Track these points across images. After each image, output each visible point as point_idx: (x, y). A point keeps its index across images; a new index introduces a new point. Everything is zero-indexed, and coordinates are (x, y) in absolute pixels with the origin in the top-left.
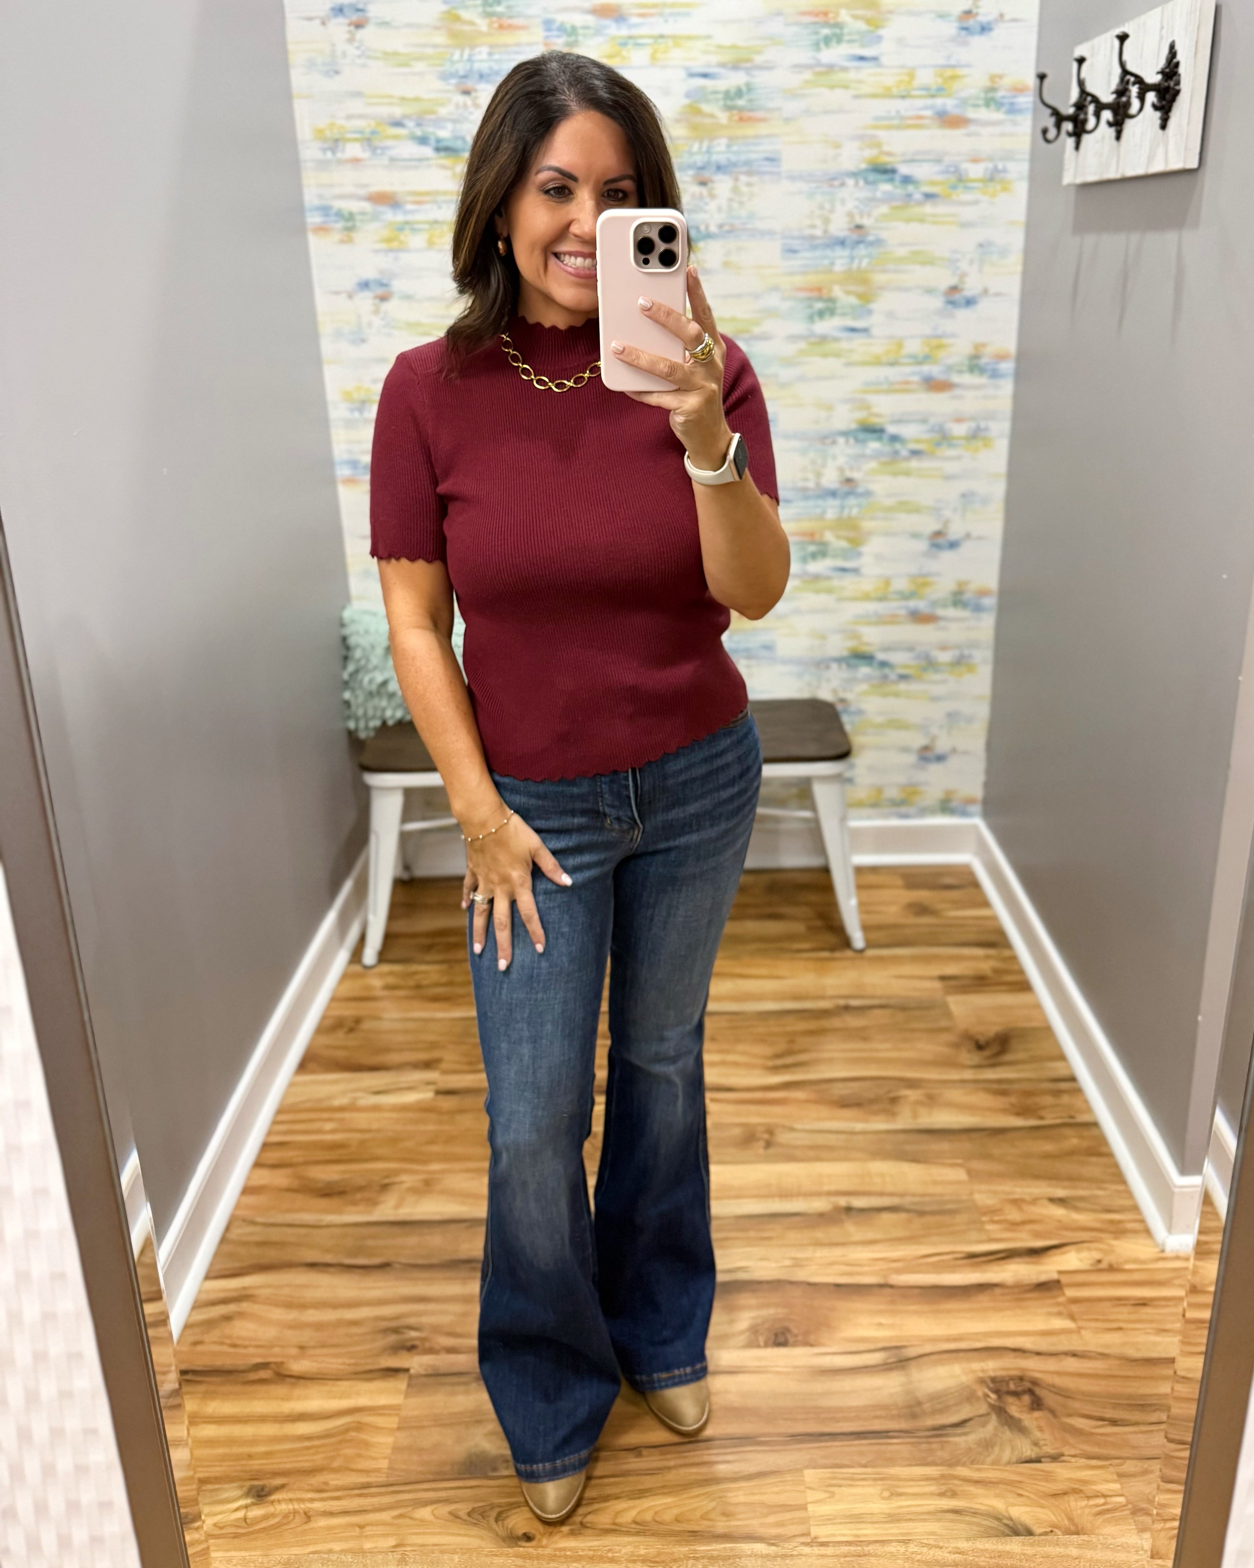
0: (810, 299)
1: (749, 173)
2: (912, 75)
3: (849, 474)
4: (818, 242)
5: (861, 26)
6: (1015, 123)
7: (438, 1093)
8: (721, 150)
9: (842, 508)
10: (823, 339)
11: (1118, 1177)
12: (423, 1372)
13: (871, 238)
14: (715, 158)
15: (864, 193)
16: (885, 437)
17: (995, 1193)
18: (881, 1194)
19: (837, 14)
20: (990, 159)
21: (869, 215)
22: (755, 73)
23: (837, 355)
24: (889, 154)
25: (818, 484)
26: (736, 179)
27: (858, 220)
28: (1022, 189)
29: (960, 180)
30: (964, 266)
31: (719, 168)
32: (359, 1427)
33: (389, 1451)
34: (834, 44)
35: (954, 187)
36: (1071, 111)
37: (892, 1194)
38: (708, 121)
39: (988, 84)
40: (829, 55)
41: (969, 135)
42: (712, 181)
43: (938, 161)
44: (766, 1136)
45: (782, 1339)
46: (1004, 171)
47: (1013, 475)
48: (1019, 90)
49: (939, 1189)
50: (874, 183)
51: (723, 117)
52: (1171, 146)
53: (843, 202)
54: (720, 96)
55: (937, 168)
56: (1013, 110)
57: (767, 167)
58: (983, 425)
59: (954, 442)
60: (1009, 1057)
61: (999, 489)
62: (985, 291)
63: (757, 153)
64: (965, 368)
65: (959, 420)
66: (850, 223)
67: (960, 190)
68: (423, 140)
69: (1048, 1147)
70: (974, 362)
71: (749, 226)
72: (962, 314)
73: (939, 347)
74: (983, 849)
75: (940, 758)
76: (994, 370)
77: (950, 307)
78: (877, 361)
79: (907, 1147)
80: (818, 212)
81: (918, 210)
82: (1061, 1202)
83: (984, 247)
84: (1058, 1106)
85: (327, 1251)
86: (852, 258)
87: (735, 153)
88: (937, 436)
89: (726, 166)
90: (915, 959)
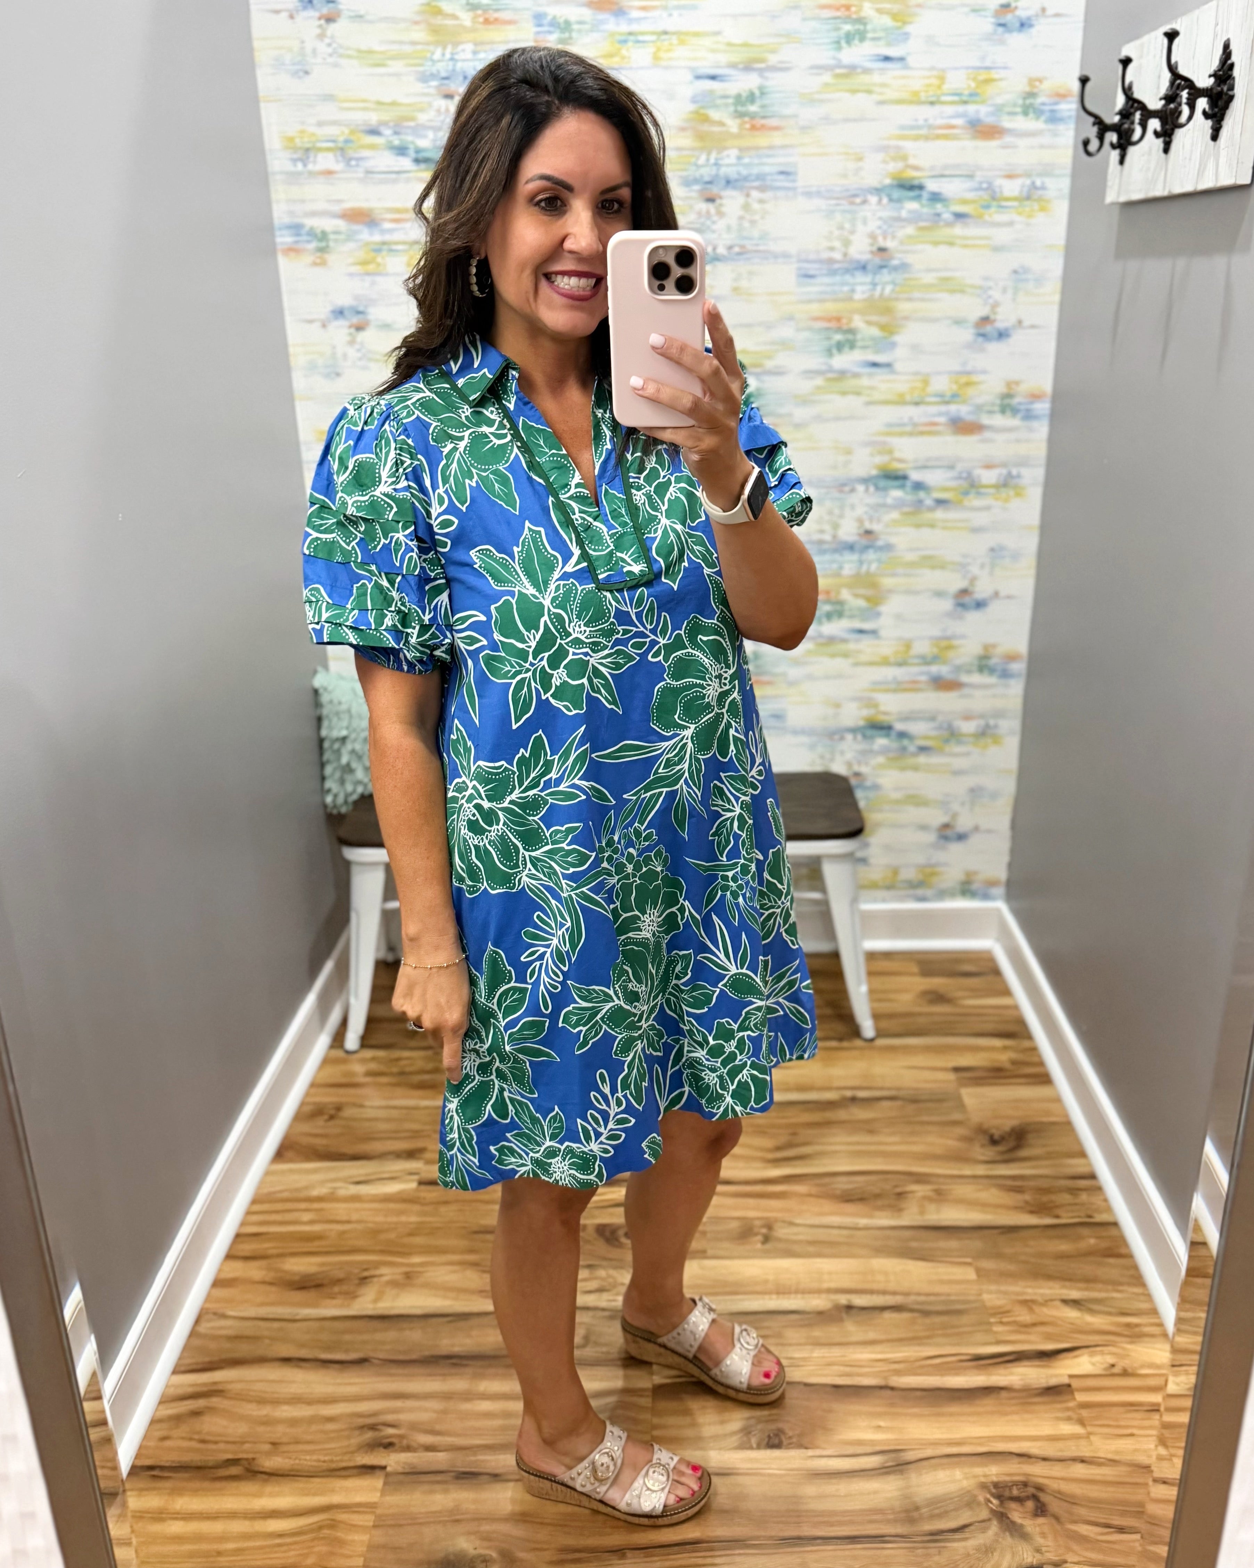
0: (827, 329)
1: (762, 189)
2: (942, 79)
3: (868, 526)
4: (836, 266)
5: (887, 21)
6: (1056, 134)
7: (419, 1183)
8: (730, 162)
9: (860, 562)
10: (842, 375)
11: (1137, 1279)
12: (400, 1470)
13: (895, 262)
14: (723, 171)
15: (888, 212)
16: (908, 484)
17: (1005, 1293)
18: (884, 1292)
19: (860, 8)
20: (1028, 175)
21: (893, 237)
22: (767, 74)
23: (857, 393)
24: (916, 168)
25: (835, 537)
26: (748, 195)
27: (881, 243)
28: (1061, 210)
29: (994, 198)
30: (996, 295)
31: (728, 182)
32: (333, 1525)
33: (365, 1549)
34: (856, 42)
35: (987, 207)
36: (1117, 119)
37: (894, 1293)
38: (716, 129)
39: (1028, 89)
40: (852, 54)
41: (1004, 147)
42: (721, 198)
43: (971, 177)
44: (764, 1231)
45: (776, 1441)
46: (1043, 188)
47: (1045, 528)
48: (1062, 96)
49: (945, 1289)
50: (899, 201)
51: (733, 125)
52: (1223, 160)
53: (865, 222)
54: (731, 101)
55: (969, 184)
56: (1054, 118)
57: (782, 182)
58: (1014, 472)
59: (983, 490)
60: (1024, 1153)
61: (1031, 543)
62: (1020, 322)
63: (770, 165)
64: (997, 408)
65: (989, 467)
66: (872, 245)
67: (993, 209)
68: (401, 151)
69: (1064, 1247)
70: (1007, 401)
71: (761, 248)
72: (994, 347)
73: (968, 384)
74: (1005, 935)
75: (961, 837)
76: (1028, 410)
77: (980, 339)
78: (901, 401)
79: (914, 1244)
80: (837, 233)
81: (947, 232)
82: (1075, 1303)
83: (1019, 274)
84: (1076, 1204)
85: (302, 1345)
86: (874, 285)
87: (747, 165)
88: (964, 484)
89: (736, 181)
90: (928, 1049)
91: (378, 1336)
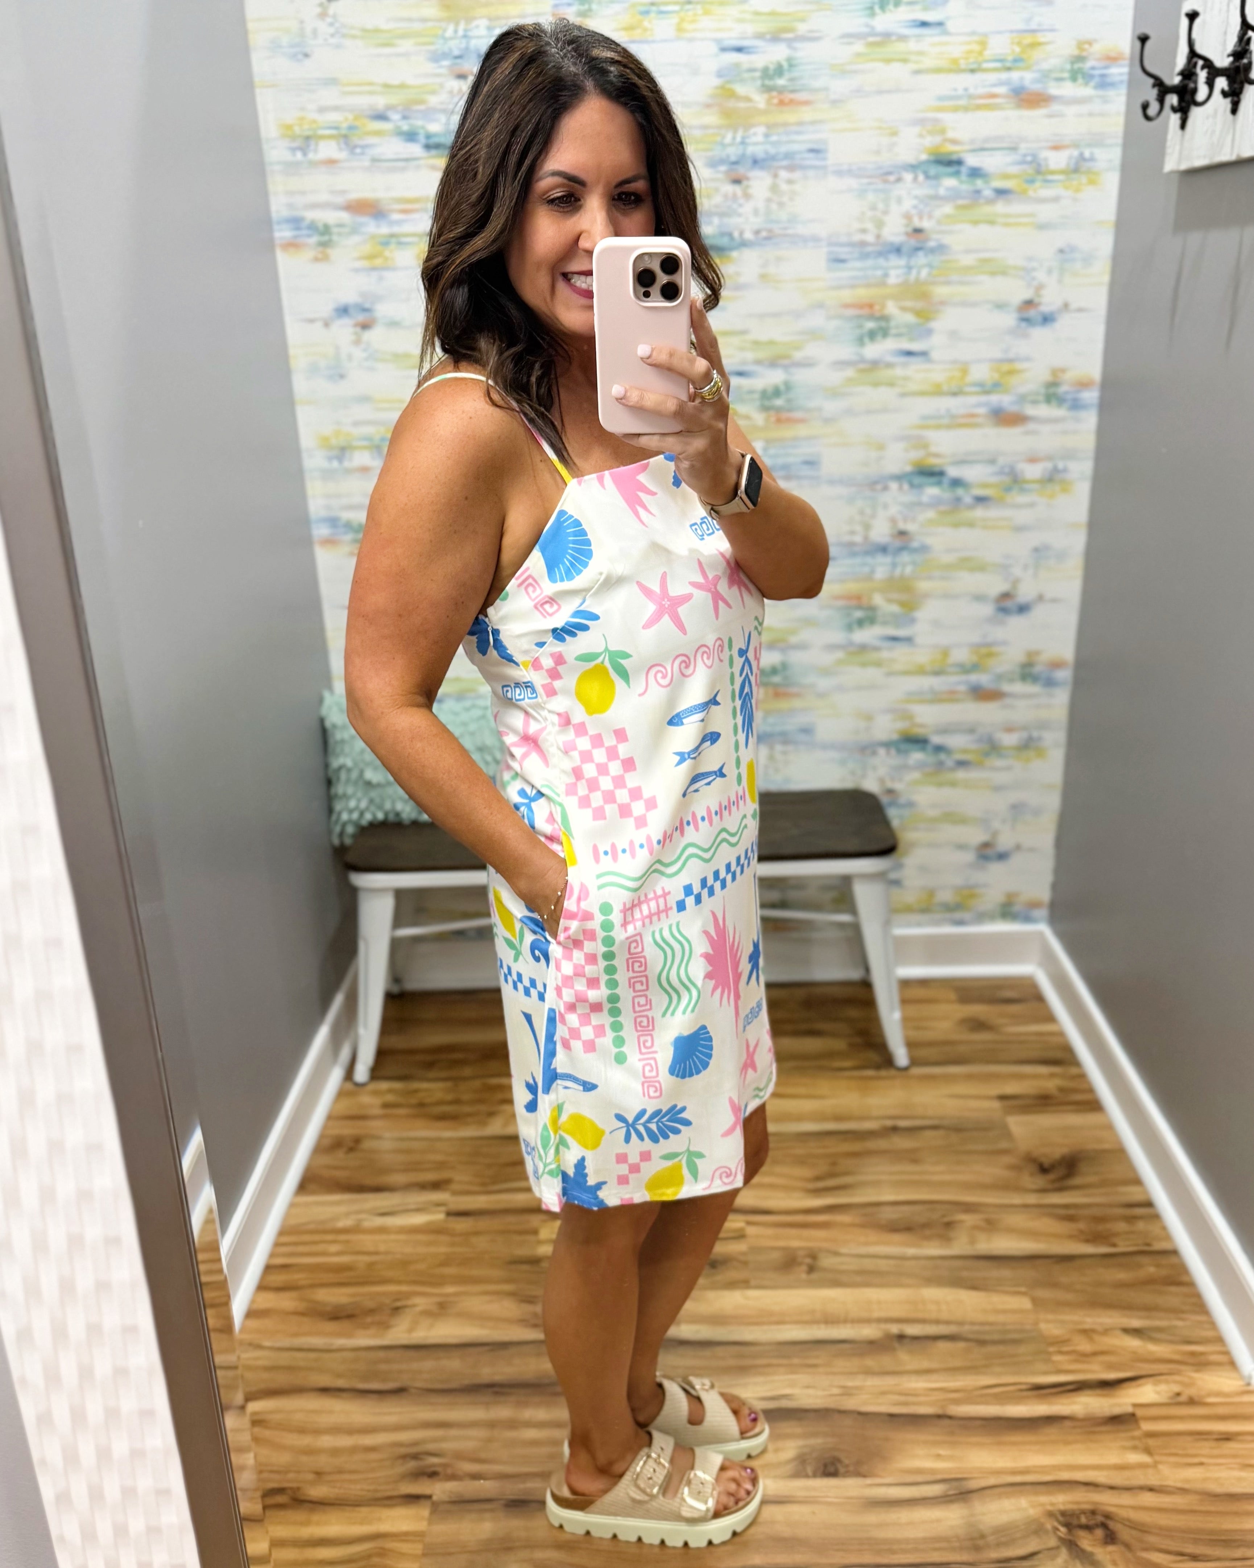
0: (859, 317)
1: (791, 168)
2: (983, 44)
3: (902, 526)
4: (869, 249)
6: (1105, 100)
7: (449, 1214)
8: (757, 141)
9: (894, 565)
10: (875, 364)
11: (1200, 1306)
12: (446, 1499)
13: (932, 244)
14: (751, 150)
15: (924, 190)
16: (946, 481)
17: (1063, 1322)
18: (936, 1322)
20: (1076, 145)
21: (930, 217)
22: (796, 45)
23: (891, 384)
24: (954, 142)
25: (866, 538)
26: (776, 176)
27: (917, 223)
28: (1111, 182)
29: (1039, 172)
30: (1041, 276)
31: (756, 162)
32: (383, 1553)
34: (891, 7)
35: (1031, 181)
36: (1177, 80)
37: (948, 1323)
38: (743, 105)
39: (1074, 52)
40: (886, 21)
41: (1050, 116)
42: (748, 179)
43: (1014, 149)
44: (808, 1261)
46: (1092, 159)
47: (1094, 526)
48: (1111, 59)
49: (1001, 1318)
50: (936, 177)
51: (760, 100)
53: (899, 200)
54: (758, 74)
55: (1012, 158)
56: (1103, 83)
57: (811, 160)
58: (1061, 465)
59: (1027, 486)
60: (1077, 1181)
61: (1078, 542)
62: (1066, 306)
63: (799, 143)
64: (1041, 398)
65: (1033, 460)
66: (907, 226)
67: (1038, 184)
68: (410, 136)
69: (1122, 1275)
70: (1052, 390)
71: (790, 232)
72: (1038, 333)
73: (1011, 373)
74: (1050, 960)
75: (1003, 856)
76: (1075, 400)
77: (1024, 324)
78: (938, 392)
79: (965, 1274)
80: (869, 214)
81: (987, 210)
82: (1136, 1332)
83: (1065, 253)
84: (1132, 1232)
85: (339, 1376)
86: (909, 268)
87: (774, 144)
88: (1007, 479)
89: (764, 160)
90: (971, 1077)
91: (415, 1366)
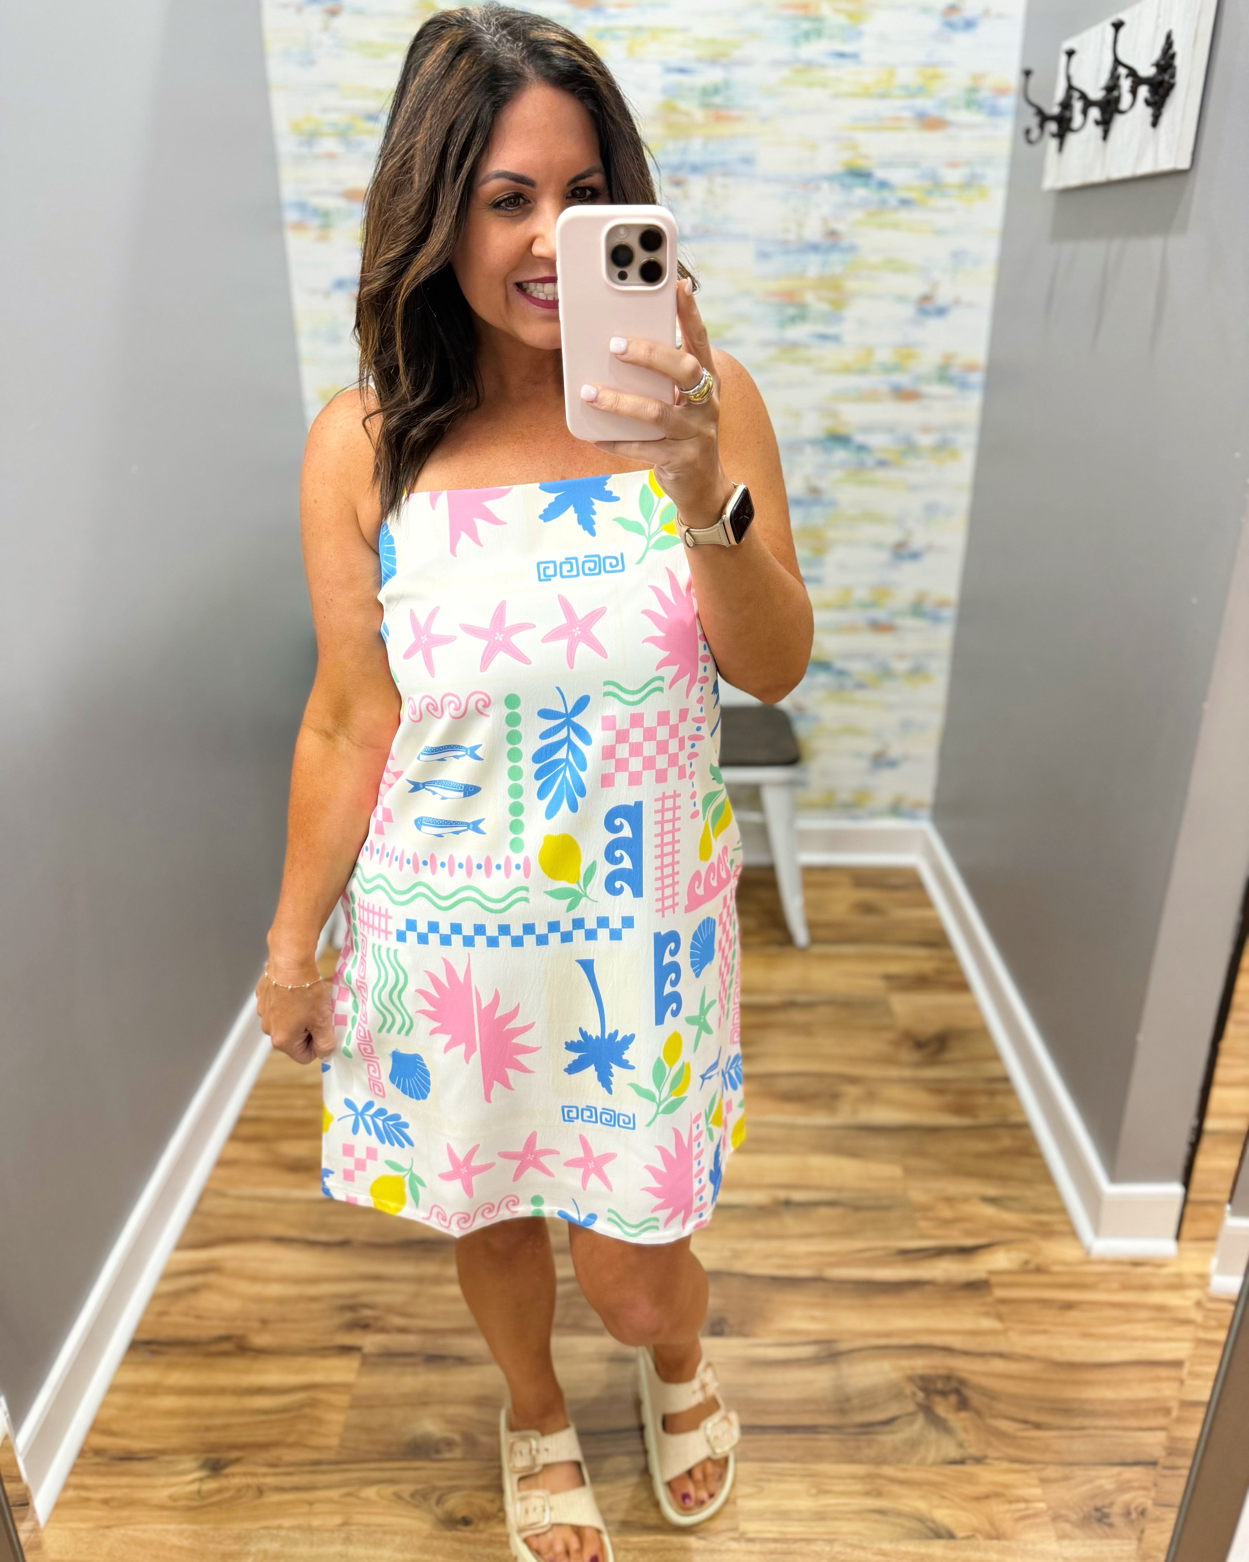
0: (782, 304)
1: (726, 174)
2: (892, 74)
3: (815, 483)
4: (792, 246)
5: (843, 20)
6: (995, 127)
8: (696, 150)
9: (807, 516)
10: (794, 345)
11: (1047, 1178)
12: (375, 1351)
13: (844, 244)
14: (690, 157)
15: (839, 197)
16: (852, 446)
17: (929, 1190)
18: (820, 1188)
19: (818, 7)
20: (968, 164)
21: (844, 221)
22: (733, 69)
23: (807, 362)
24: (866, 157)
26: (712, 181)
27: (832, 226)
28: (999, 197)
29: (936, 186)
30: (936, 274)
31: (695, 169)
32: (313, 1403)
33: (341, 1429)
34: (813, 39)
35: (930, 193)
36: (1056, 110)
37: (829, 1189)
38: (683, 119)
39: (969, 84)
40: (809, 51)
41: (947, 138)
42: (686, 182)
43: (916, 165)
45: (718, 1329)
46: (982, 176)
47: (977, 488)
48: (1001, 91)
50: (850, 187)
51: (699, 115)
52: (1162, 145)
53: (818, 206)
54: (697, 93)
55: (913, 173)
56: (994, 112)
57: (742, 168)
58: (950, 436)
59: (920, 453)
60: (948, 1056)
61: (962, 501)
62: (957, 301)
63: (732, 153)
64: (934, 378)
65: (926, 431)
66: (824, 228)
67: (935, 196)
69: (982, 1146)
70: (944, 372)
71: (723, 229)
72: (934, 323)
73: (909, 356)
74: (929, 854)
75: (892, 764)
76: (963, 381)
77: (921, 315)
78: (847, 369)
79: (849, 1142)
80: (792, 216)
81: (891, 217)
82: (993, 1201)
83: (958, 256)
84: (992, 1106)
85: (292, 1226)
86: (825, 264)
87: (711, 153)
88: (903, 446)
89: (702, 167)
90: (860, 958)
91: (360, 1219)
